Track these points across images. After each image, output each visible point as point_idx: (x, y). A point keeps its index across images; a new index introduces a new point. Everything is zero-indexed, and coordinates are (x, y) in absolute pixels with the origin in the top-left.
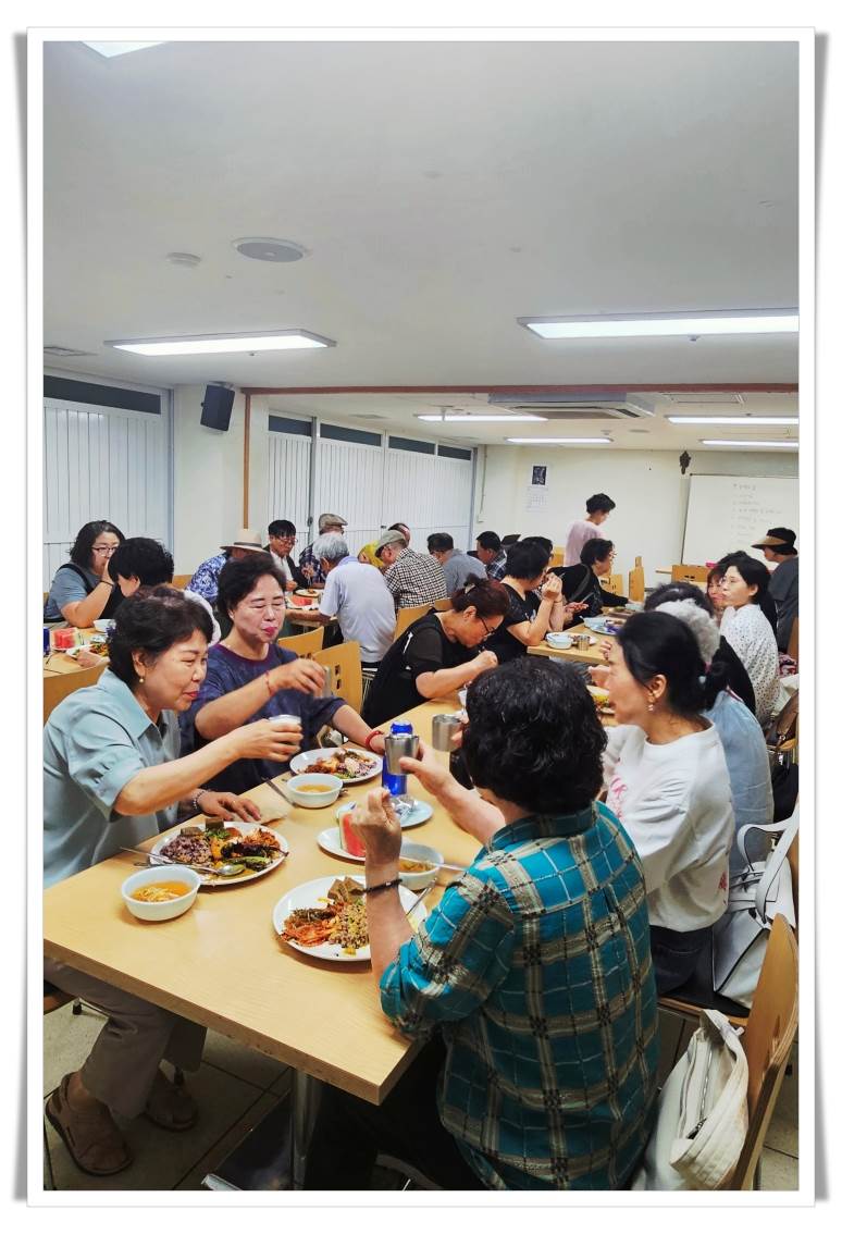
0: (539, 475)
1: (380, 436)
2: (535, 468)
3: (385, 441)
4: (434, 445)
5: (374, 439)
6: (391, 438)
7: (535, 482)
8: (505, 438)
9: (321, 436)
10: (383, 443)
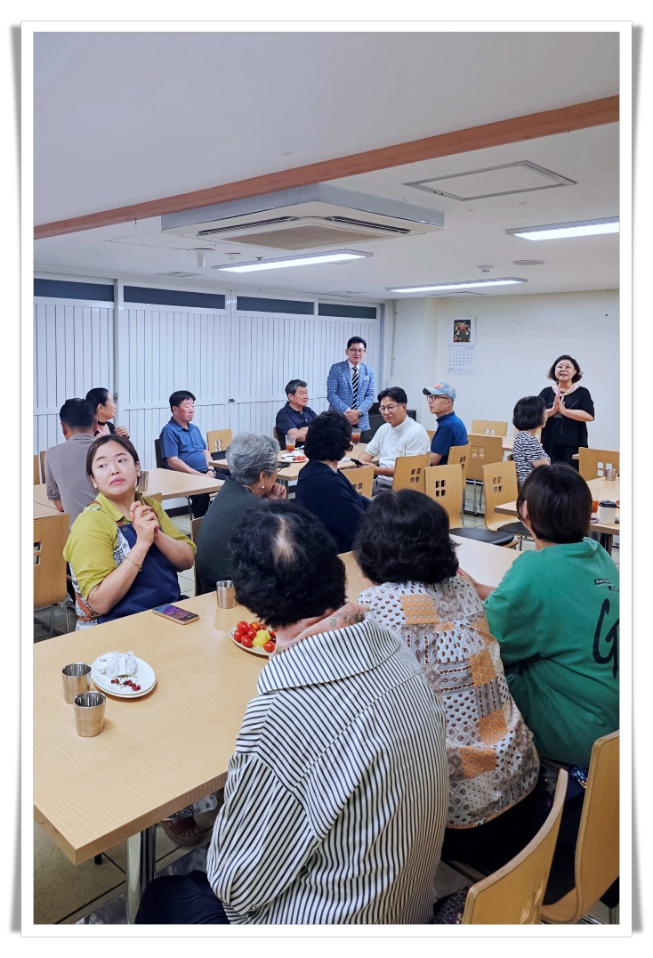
1: (223, 297)
3: (231, 302)
4: (312, 304)
6: (239, 299)
7: (457, 340)
8: (391, 289)
9: (126, 300)
10: (228, 305)
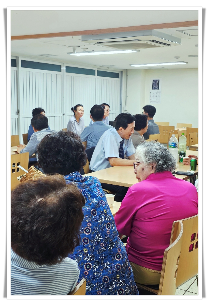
0: (156, 84)
1: (60, 66)
2: (153, 80)
3: (63, 68)
4: (95, 70)
5: (57, 68)
6: (67, 67)
7: (153, 88)
8: (130, 65)
10: (62, 70)
